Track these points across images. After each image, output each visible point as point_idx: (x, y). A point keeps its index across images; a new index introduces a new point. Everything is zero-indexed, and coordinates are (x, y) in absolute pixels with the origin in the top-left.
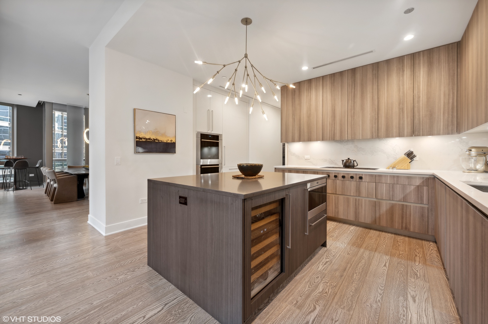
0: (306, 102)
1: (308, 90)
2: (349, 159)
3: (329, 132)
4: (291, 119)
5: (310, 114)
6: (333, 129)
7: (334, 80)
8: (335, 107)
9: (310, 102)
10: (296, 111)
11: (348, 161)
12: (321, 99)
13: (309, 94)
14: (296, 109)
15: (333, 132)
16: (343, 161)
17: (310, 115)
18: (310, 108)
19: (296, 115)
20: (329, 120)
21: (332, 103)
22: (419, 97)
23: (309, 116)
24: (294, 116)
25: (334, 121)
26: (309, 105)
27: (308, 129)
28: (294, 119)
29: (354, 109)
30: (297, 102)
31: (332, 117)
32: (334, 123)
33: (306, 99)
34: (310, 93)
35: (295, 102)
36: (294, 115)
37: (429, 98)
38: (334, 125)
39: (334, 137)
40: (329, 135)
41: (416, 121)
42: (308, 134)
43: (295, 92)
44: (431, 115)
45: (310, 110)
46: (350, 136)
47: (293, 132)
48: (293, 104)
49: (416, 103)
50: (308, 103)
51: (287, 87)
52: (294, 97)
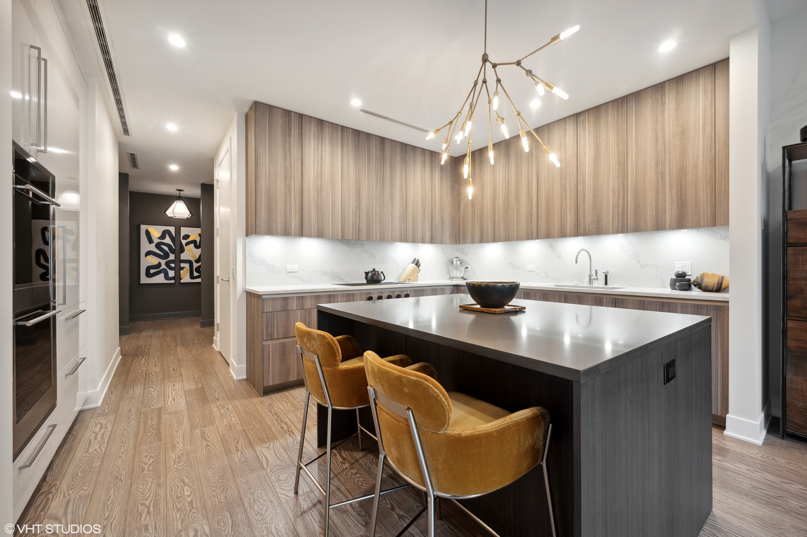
0: (314, 161)
1: (318, 139)
2: (374, 269)
3: (352, 226)
4: (280, 186)
5: (321, 186)
6: (358, 221)
7: (358, 141)
8: (359, 186)
9: (321, 163)
10: (293, 172)
11: (375, 273)
12: (340, 165)
13: (320, 147)
14: (293, 167)
15: (357, 227)
16: (367, 273)
17: (321, 189)
18: (321, 174)
19: (293, 179)
20: (351, 204)
21: (356, 178)
23: (319, 190)
24: (288, 181)
25: (359, 208)
26: (320, 168)
27: (318, 214)
28: (288, 188)
29: (383, 197)
30: (295, 153)
31: (356, 201)
32: (359, 212)
33: (314, 154)
34: (322, 146)
35: (290, 151)
36: (287, 177)
38: (359, 216)
39: (359, 235)
40: (352, 233)
41: (434, 227)
42: (318, 224)
43: (290, 129)
44: (442, 223)
45: (322, 179)
46: (378, 236)
47: (285, 215)
48: (285, 155)
49: (433, 206)
50: (318, 164)
51: (271, 108)
52: (288, 139)
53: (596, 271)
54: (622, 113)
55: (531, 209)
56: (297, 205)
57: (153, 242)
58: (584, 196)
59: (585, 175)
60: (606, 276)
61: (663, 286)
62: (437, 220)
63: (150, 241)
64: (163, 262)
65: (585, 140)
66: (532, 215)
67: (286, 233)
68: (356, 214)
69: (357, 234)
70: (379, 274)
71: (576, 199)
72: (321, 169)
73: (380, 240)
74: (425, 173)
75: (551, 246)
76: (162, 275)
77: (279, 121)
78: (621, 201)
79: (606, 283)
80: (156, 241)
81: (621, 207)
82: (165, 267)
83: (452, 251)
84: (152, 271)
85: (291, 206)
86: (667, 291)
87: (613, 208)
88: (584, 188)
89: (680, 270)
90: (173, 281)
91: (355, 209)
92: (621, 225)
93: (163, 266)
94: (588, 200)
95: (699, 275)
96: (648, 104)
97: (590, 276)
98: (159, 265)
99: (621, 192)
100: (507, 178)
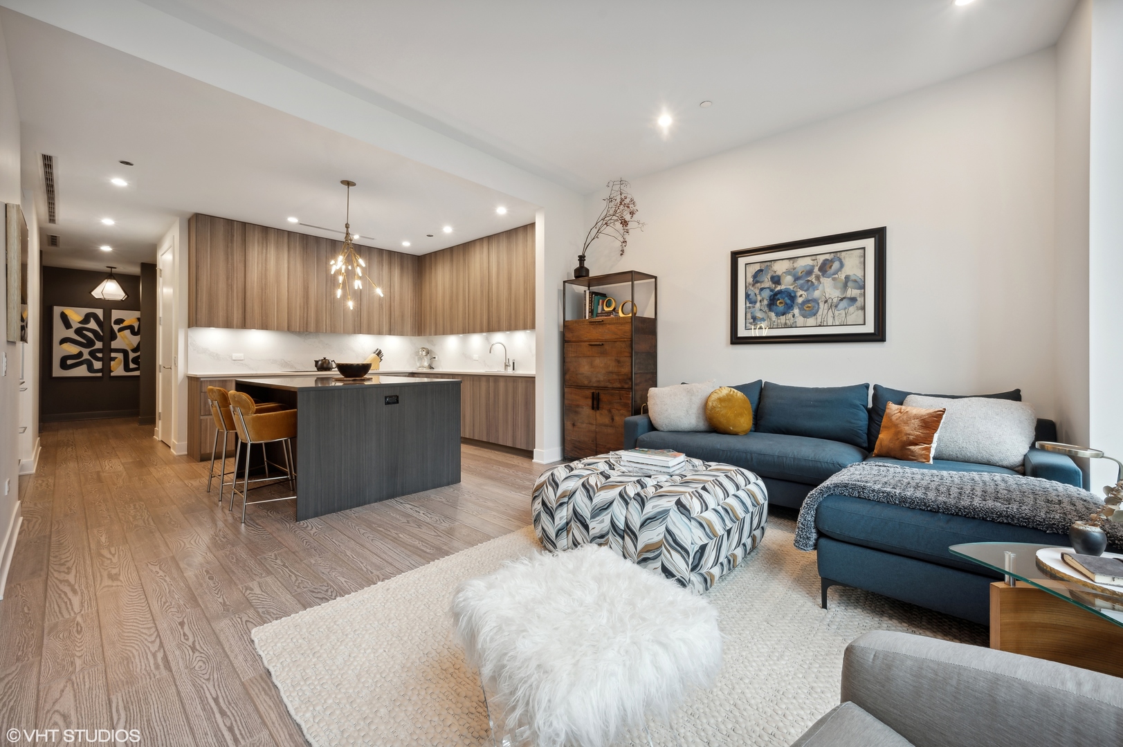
0: (258, 263)
1: (263, 244)
2: (325, 358)
3: (300, 319)
4: (222, 285)
5: (265, 284)
6: (305, 315)
7: (306, 244)
8: (308, 284)
9: (266, 264)
10: (235, 273)
11: (325, 362)
12: (286, 265)
13: (264, 251)
14: (235, 269)
15: (305, 319)
16: (317, 362)
17: (266, 287)
18: (265, 274)
19: (235, 279)
20: (298, 300)
21: (304, 277)
22: (394, 297)
24: (230, 281)
25: (307, 304)
26: (264, 268)
27: (262, 309)
28: (230, 287)
30: (237, 256)
31: (304, 297)
32: (307, 307)
33: (258, 258)
34: (267, 250)
35: (232, 255)
36: (229, 277)
37: (401, 300)
38: (308, 310)
39: (307, 327)
40: (300, 323)
41: (392, 320)
42: (262, 317)
43: (233, 236)
44: (403, 316)
45: (266, 278)
46: (328, 328)
47: (227, 310)
48: (228, 258)
49: (392, 301)
50: (262, 265)
51: (212, 219)
52: (230, 244)
53: (507, 360)
56: (240, 301)
57: (72, 328)
58: (492, 301)
59: (493, 284)
60: (514, 362)
62: (397, 313)
63: (68, 325)
64: (86, 352)
65: (493, 258)
67: (228, 325)
68: (304, 308)
69: (305, 326)
70: (329, 362)
71: (488, 303)
72: (266, 270)
73: (331, 332)
74: (382, 271)
76: (85, 367)
77: (221, 230)
78: (509, 307)
79: (514, 369)
80: (75, 325)
81: (509, 311)
82: (89, 358)
83: (420, 341)
84: (69, 362)
85: (234, 302)
87: (506, 311)
88: (492, 295)
90: (100, 374)
91: (302, 304)
92: (509, 324)
93: (86, 356)
94: (494, 304)
97: (505, 363)
98: (80, 354)
99: (509, 300)
100: (451, 281)
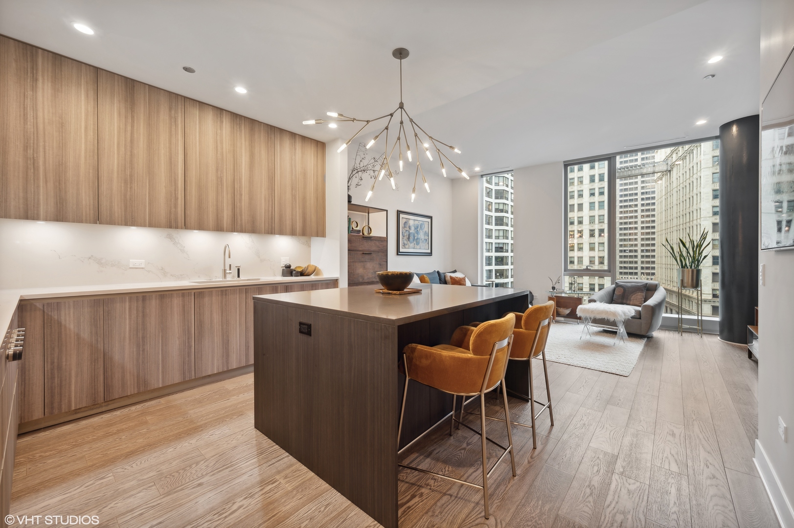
53: (230, 265)
54: (271, 138)
55: (176, 190)
58: (241, 195)
59: (242, 176)
60: (239, 270)
61: (275, 275)
65: (242, 143)
66: (176, 199)
71: (233, 195)
75: (170, 237)
78: (270, 208)
79: (239, 276)
81: (270, 213)
86: (279, 278)
87: (265, 213)
88: (240, 187)
89: (288, 263)
92: (270, 227)
94: (245, 200)
95: (306, 266)
96: (287, 142)
97: (225, 270)
99: (271, 201)
100: (129, 134)
